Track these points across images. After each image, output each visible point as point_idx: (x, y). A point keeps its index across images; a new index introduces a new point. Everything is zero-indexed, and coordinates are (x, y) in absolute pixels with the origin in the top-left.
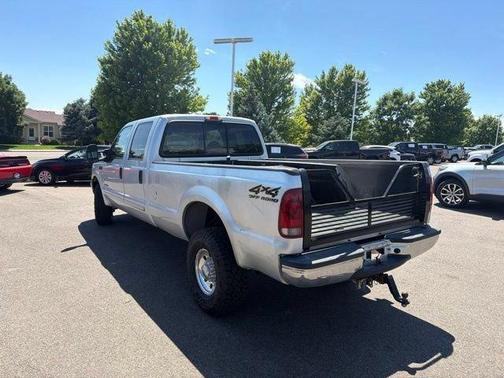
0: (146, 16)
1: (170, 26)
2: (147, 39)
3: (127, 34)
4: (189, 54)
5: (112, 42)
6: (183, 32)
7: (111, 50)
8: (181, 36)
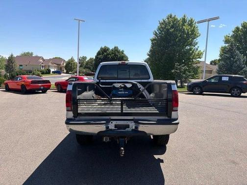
0: (173, 16)
1: (184, 19)
2: (172, 27)
3: (163, 26)
4: (193, 31)
5: (156, 31)
6: (192, 20)
7: (156, 34)
8: (190, 22)
